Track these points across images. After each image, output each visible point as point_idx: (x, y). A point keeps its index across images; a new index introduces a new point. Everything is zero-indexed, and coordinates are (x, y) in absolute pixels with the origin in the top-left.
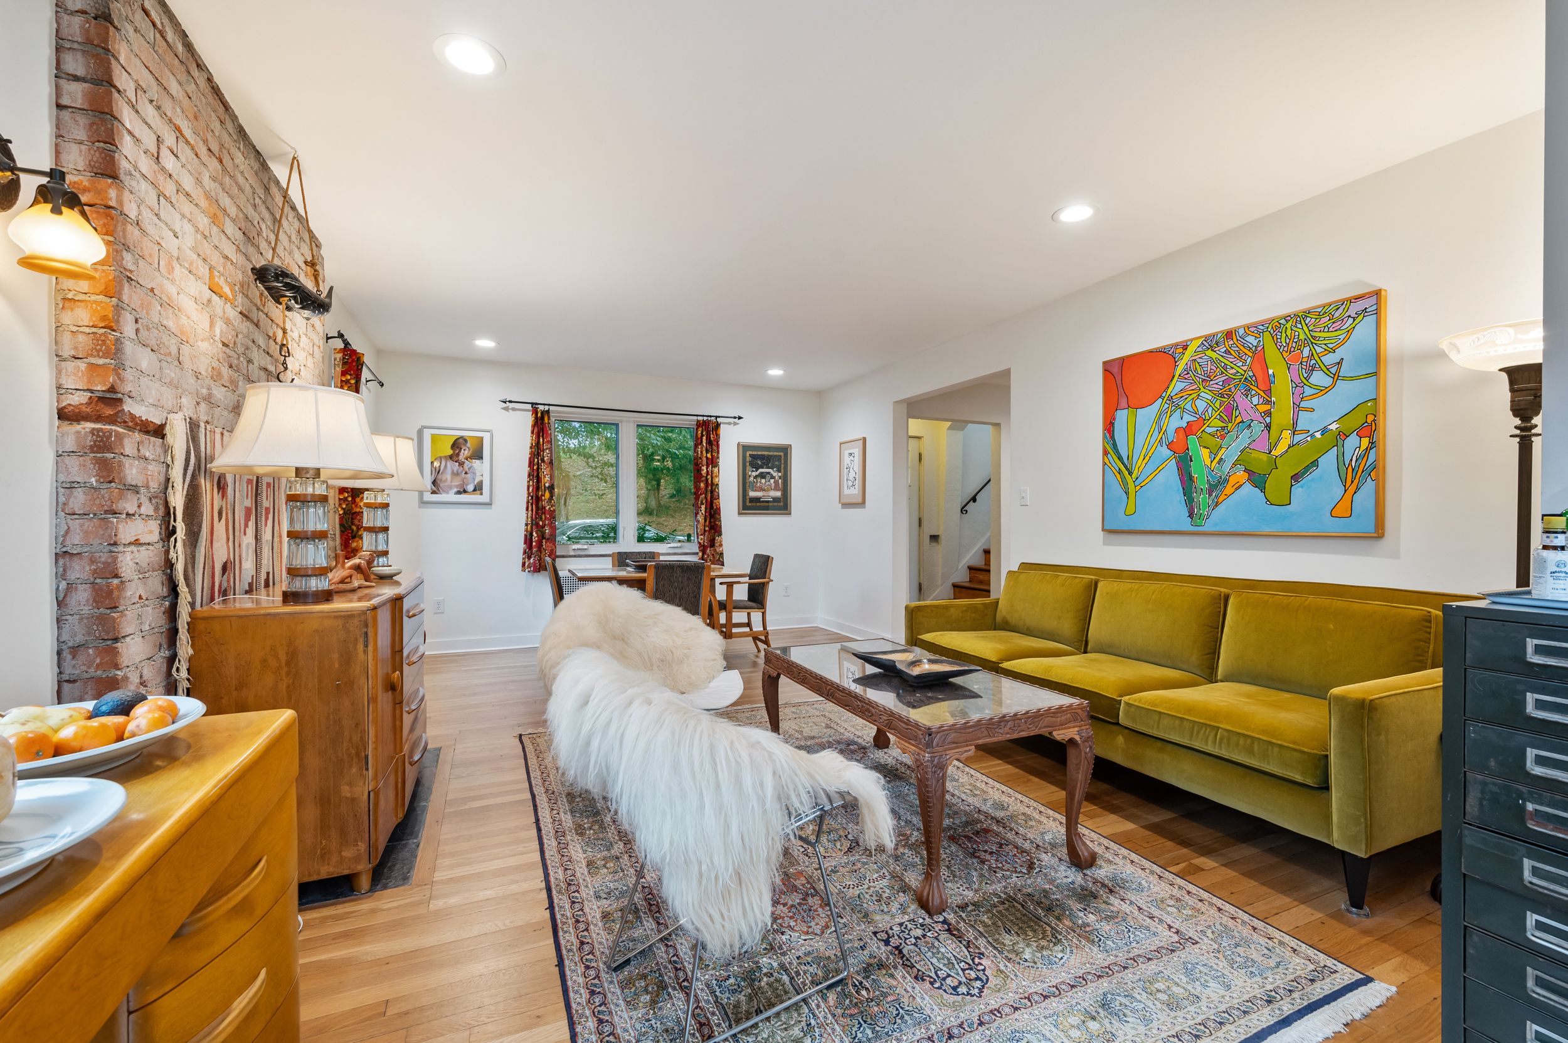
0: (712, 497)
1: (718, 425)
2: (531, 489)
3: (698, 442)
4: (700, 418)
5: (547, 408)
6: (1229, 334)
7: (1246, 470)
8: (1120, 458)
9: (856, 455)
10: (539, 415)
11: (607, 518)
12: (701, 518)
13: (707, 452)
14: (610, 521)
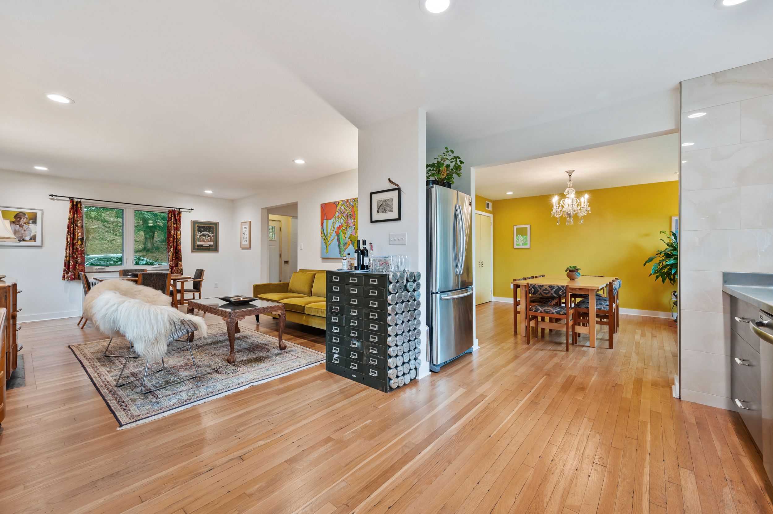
0: (176, 244)
1: (180, 213)
2: (69, 240)
3: (169, 220)
4: (171, 209)
5: (79, 200)
6: (347, 201)
7: (351, 240)
8: (325, 235)
9: (247, 228)
10: (75, 203)
11: (116, 253)
12: (170, 254)
13: (174, 224)
14: (119, 255)
